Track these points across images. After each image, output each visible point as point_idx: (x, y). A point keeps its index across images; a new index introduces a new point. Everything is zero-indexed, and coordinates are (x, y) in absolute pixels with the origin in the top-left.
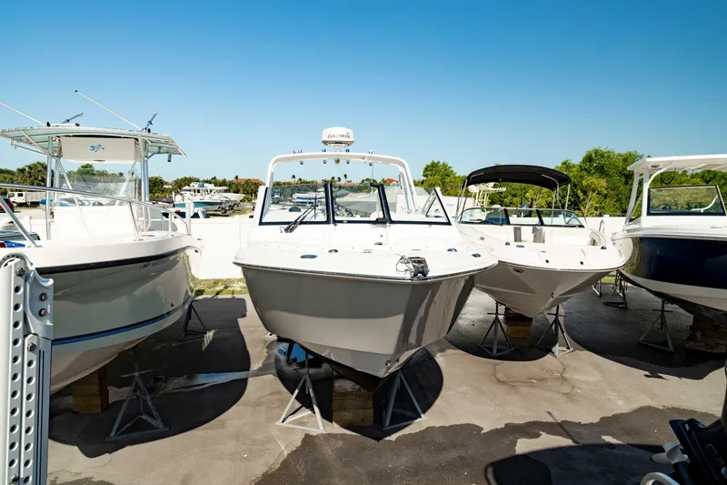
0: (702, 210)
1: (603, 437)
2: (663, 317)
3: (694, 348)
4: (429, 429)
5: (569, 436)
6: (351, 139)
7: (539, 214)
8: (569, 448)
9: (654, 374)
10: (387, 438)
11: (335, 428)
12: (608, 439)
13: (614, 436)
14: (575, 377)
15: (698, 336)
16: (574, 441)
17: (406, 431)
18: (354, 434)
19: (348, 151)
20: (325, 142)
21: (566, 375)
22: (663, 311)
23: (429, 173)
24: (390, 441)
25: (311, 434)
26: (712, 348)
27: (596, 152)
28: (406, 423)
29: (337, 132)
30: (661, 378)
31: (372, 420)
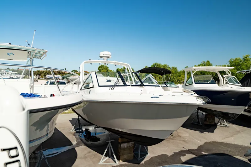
0: (208, 82)
1: (202, 153)
2: (198, 114)
3: (206, 123)
4: (152, 158)
5: (193, 154)
6: (111, 56)
7: (165, 83)
8: (195, 157)
9: (202, 132)
10: (141, 163)
11: (122, 162)
12: (204, 153)
13: (205, 152)
14: (182, 135)
15: (207, 120)
16: (196, 155)
17: (145, 160)
18: (129, 163)
19: (107, 60)
20: (101, 57)
21: (180, 135)
22: (198, 113)
23: (100, 69)
24: (142, 164)
25: (114, 166)
26: (211, 123)
27: (156, 64)
28: (144, 157)
29: (106, 53)
30: (204, 133)
31: (133, 157)
